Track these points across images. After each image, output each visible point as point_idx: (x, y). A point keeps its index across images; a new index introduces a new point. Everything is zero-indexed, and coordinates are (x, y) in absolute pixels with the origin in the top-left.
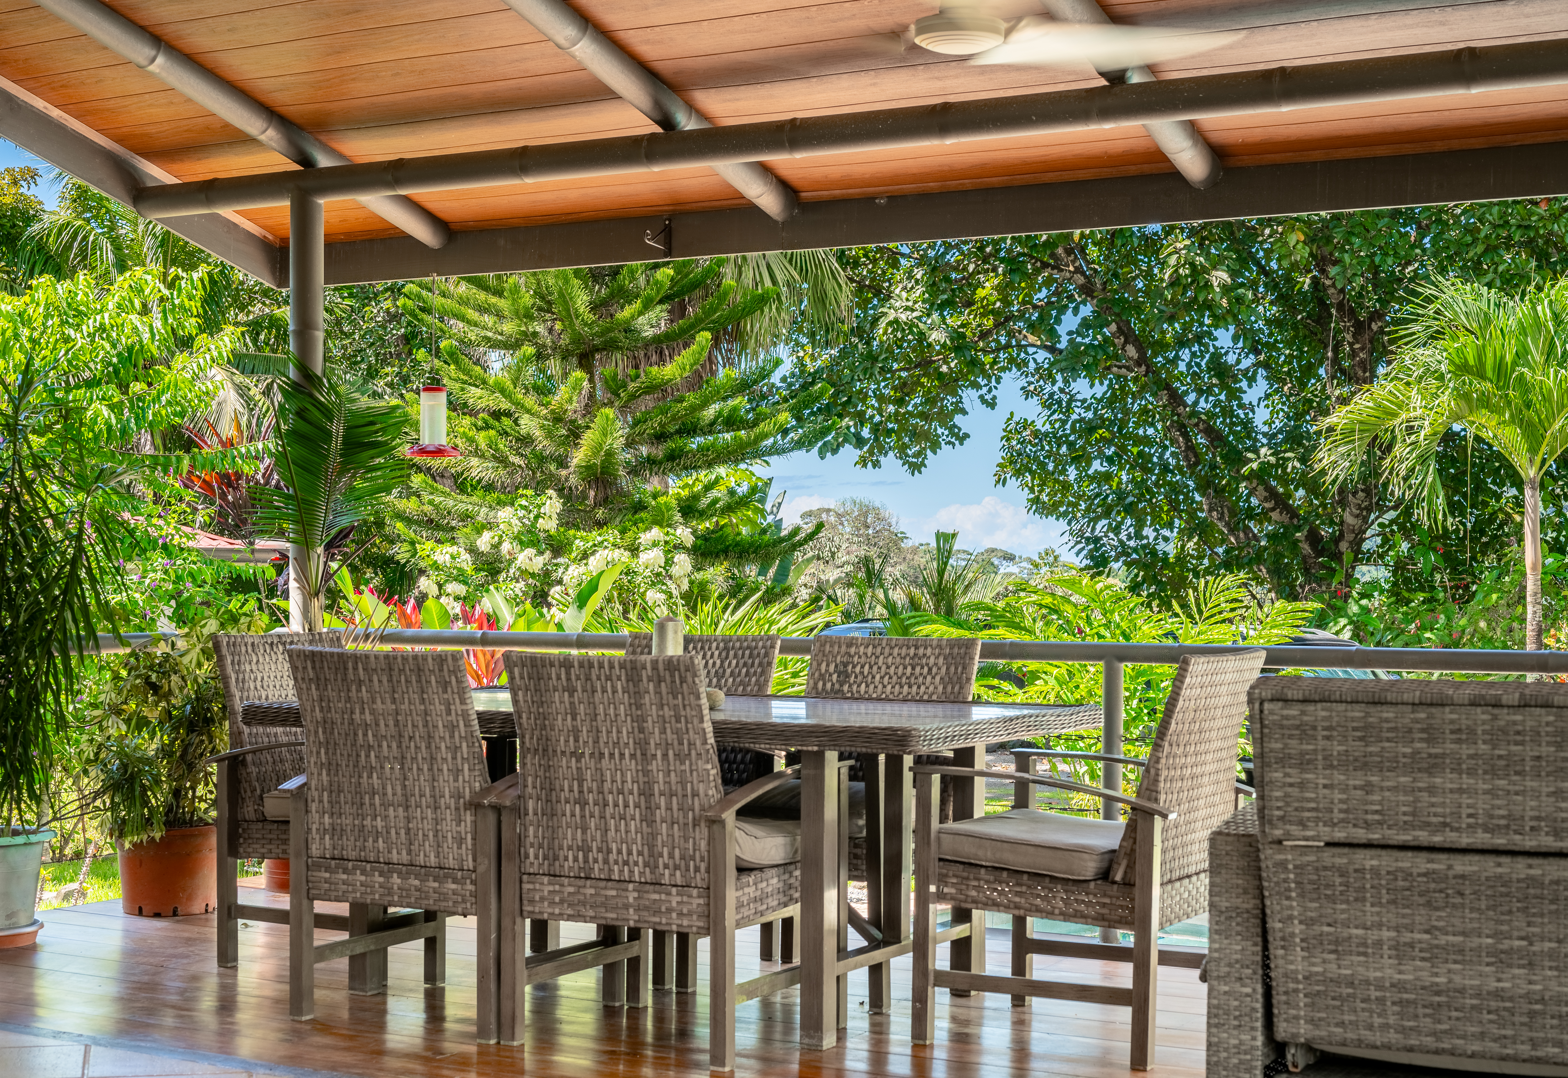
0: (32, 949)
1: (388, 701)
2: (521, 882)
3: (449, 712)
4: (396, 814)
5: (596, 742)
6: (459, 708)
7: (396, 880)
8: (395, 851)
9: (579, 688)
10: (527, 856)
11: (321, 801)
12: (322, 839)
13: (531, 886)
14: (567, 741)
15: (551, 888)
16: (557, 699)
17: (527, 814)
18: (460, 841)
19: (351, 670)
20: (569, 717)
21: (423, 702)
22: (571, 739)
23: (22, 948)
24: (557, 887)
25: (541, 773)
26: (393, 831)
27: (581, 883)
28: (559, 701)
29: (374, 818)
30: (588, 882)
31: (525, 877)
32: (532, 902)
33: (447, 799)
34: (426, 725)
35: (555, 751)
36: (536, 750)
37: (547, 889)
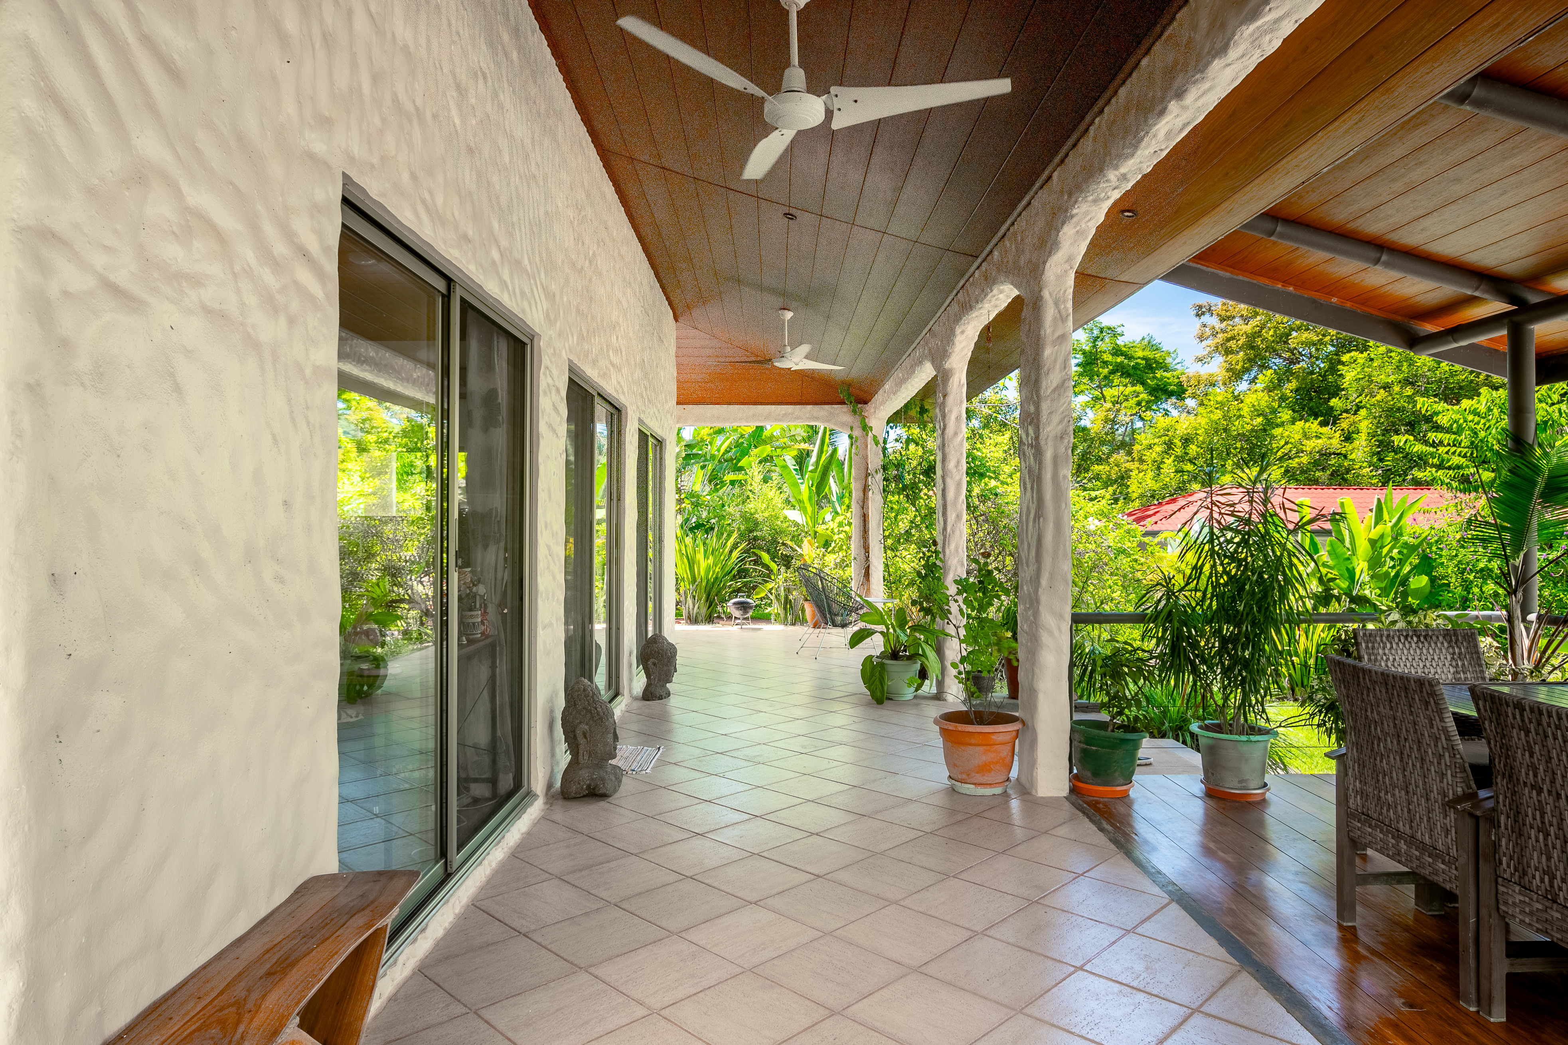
0: (1263, 802)
1: (1388, 707)
2: (1497, 883)
3: (1432, 726)
4: (1400, 794)
5: (1553, 782)
6: (1440, 725)
7: (1403, 846)
8: (1401, 823)
9: (1532, 730)
10: (1501, 863)
11: (1354, 770)
12: (1356, 797)
13: (1505, 890)
14: (1527, 774)
15: (1522, 898)
16: (1515, 735)
17: (1499, 827)
18: (1447, 832)
19: (1361, 680)
20: (1527, 753)
21: (1411, 713)
22: (1531, 773)
23: (1249, 803)
24: (1527, 900)
25: (1509, 795)
26: (1399, 808)
27: (1548, 904)
28: (1517, 738)
29: (1386, 793)
30: (1555, 906)
31: (1500, 880)
32: (1506, 903)
33: (1434, 795)
34: (1415, 732)
35: (1518, 780)
36: (1504, 774)
37: (1519, 898)
